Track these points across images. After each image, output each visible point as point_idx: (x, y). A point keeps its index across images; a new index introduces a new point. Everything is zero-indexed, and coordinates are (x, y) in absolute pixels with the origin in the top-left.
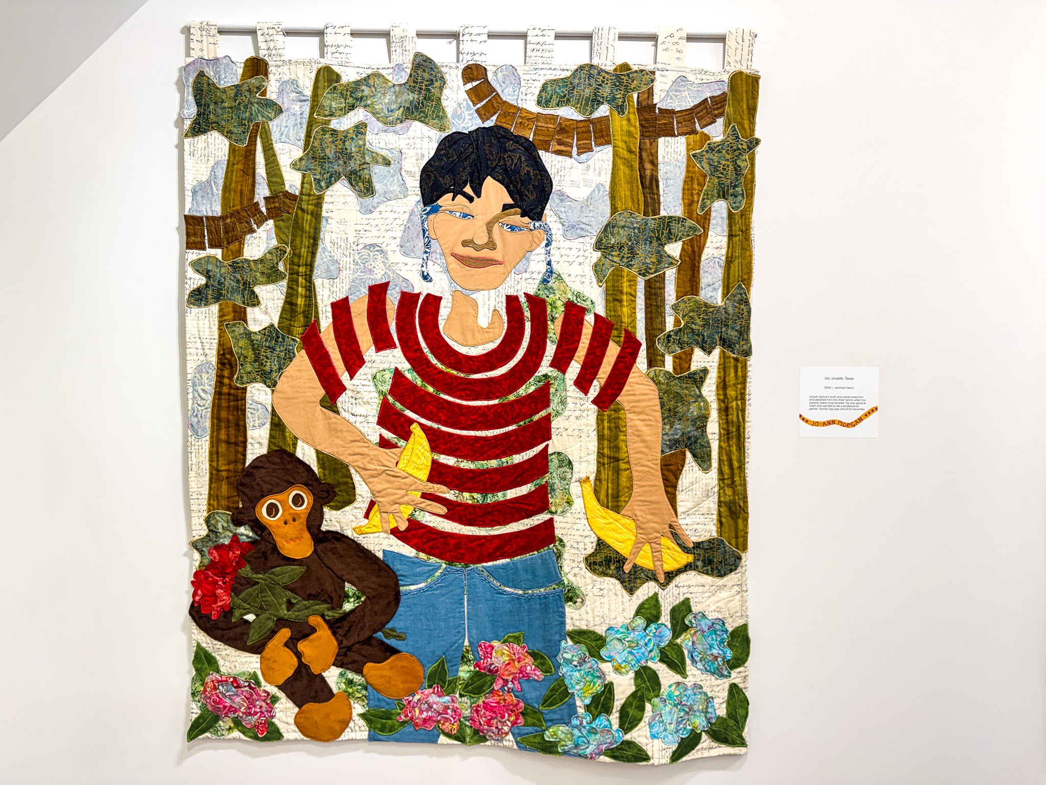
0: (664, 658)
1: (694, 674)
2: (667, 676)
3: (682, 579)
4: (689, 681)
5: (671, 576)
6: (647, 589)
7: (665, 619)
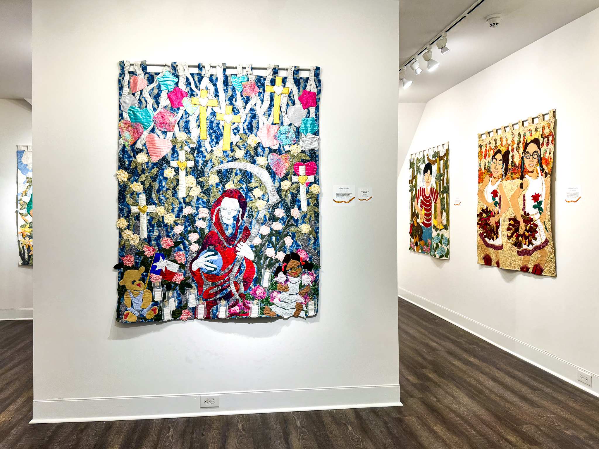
0: (439, 242)
1: (443, 246)
2: (440, 245)
3: (442, 230)
4: (443, 247)
5: (441, 230)
6: (438, 232)
7: (440, 236)
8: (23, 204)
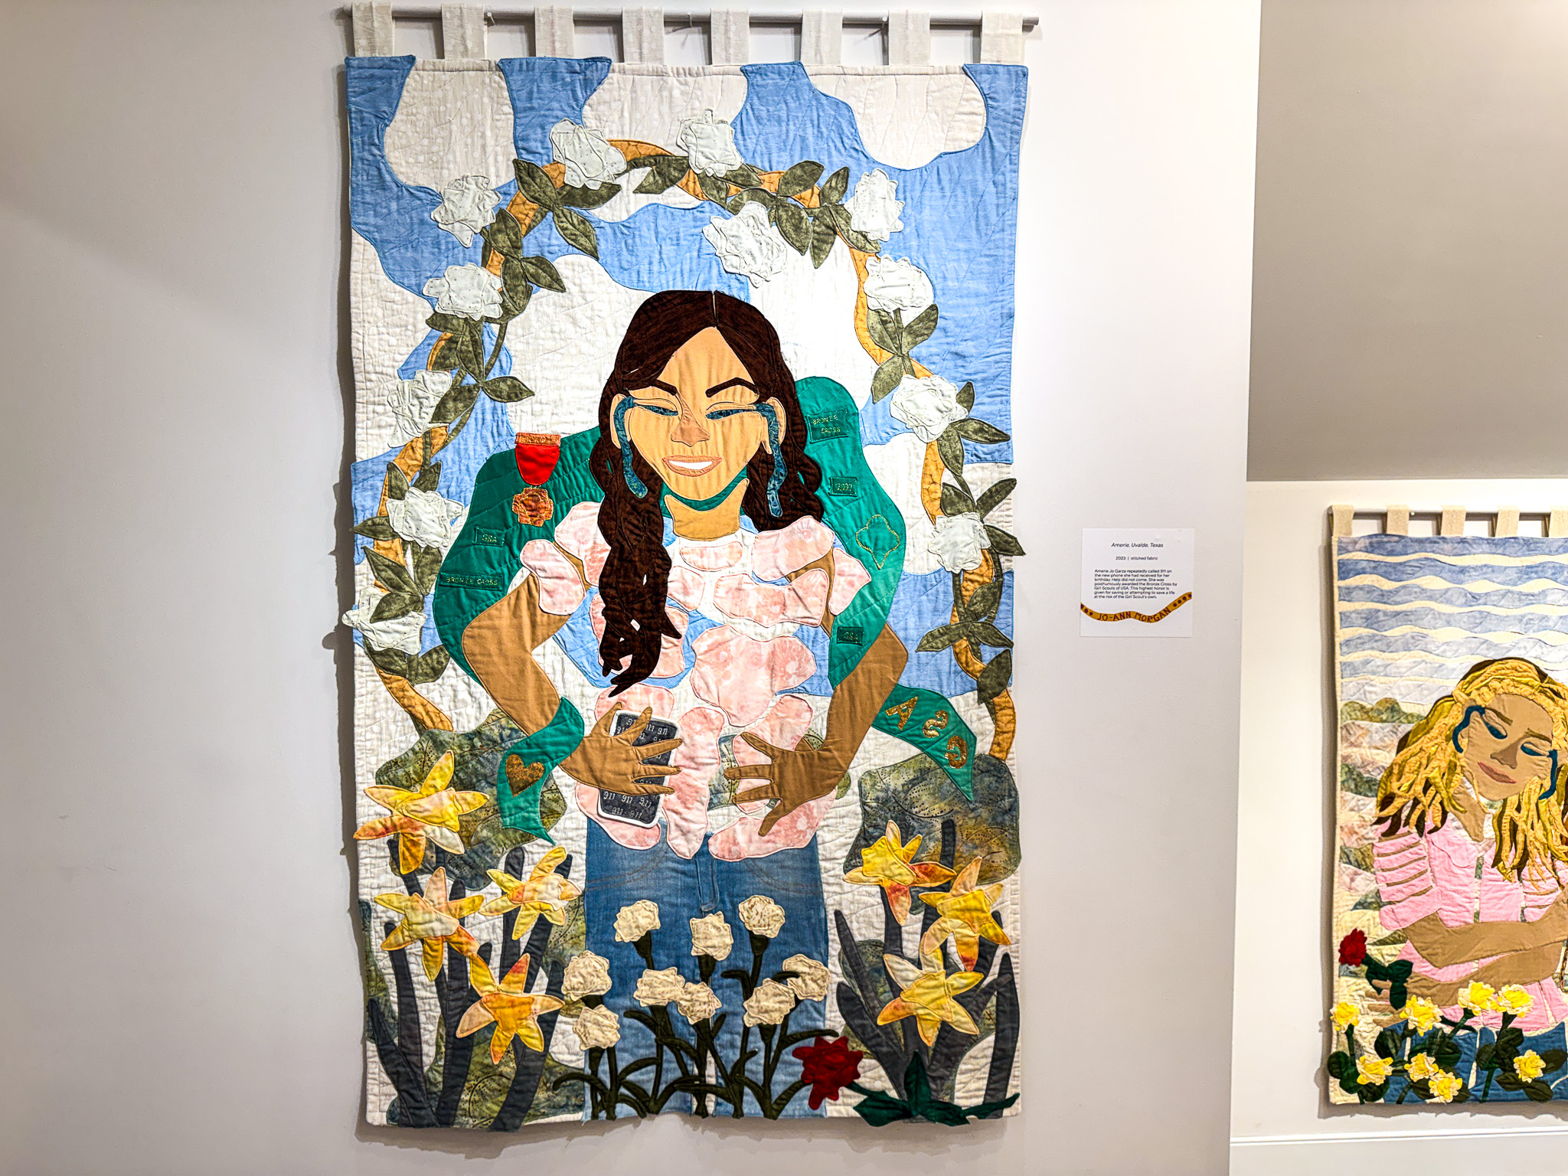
8: (399, 570)
